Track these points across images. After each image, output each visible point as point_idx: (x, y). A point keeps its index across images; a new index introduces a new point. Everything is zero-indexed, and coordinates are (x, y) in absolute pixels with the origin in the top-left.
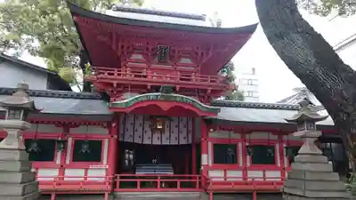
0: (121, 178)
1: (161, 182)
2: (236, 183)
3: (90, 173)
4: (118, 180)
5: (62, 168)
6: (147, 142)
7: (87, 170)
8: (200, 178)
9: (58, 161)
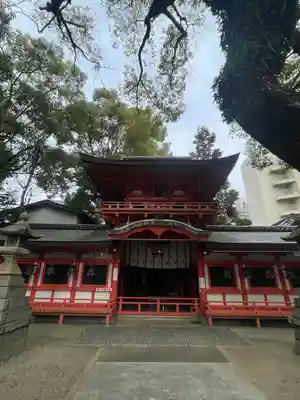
0: (124, 300)
1: (161, 306)
2: (237, 308)
3: (97, 296)
4: (121, 303)
5: (73, 291)
6: (149, 266)
7: (93, 292)
8: (199, 301)
9: (71, 284)
